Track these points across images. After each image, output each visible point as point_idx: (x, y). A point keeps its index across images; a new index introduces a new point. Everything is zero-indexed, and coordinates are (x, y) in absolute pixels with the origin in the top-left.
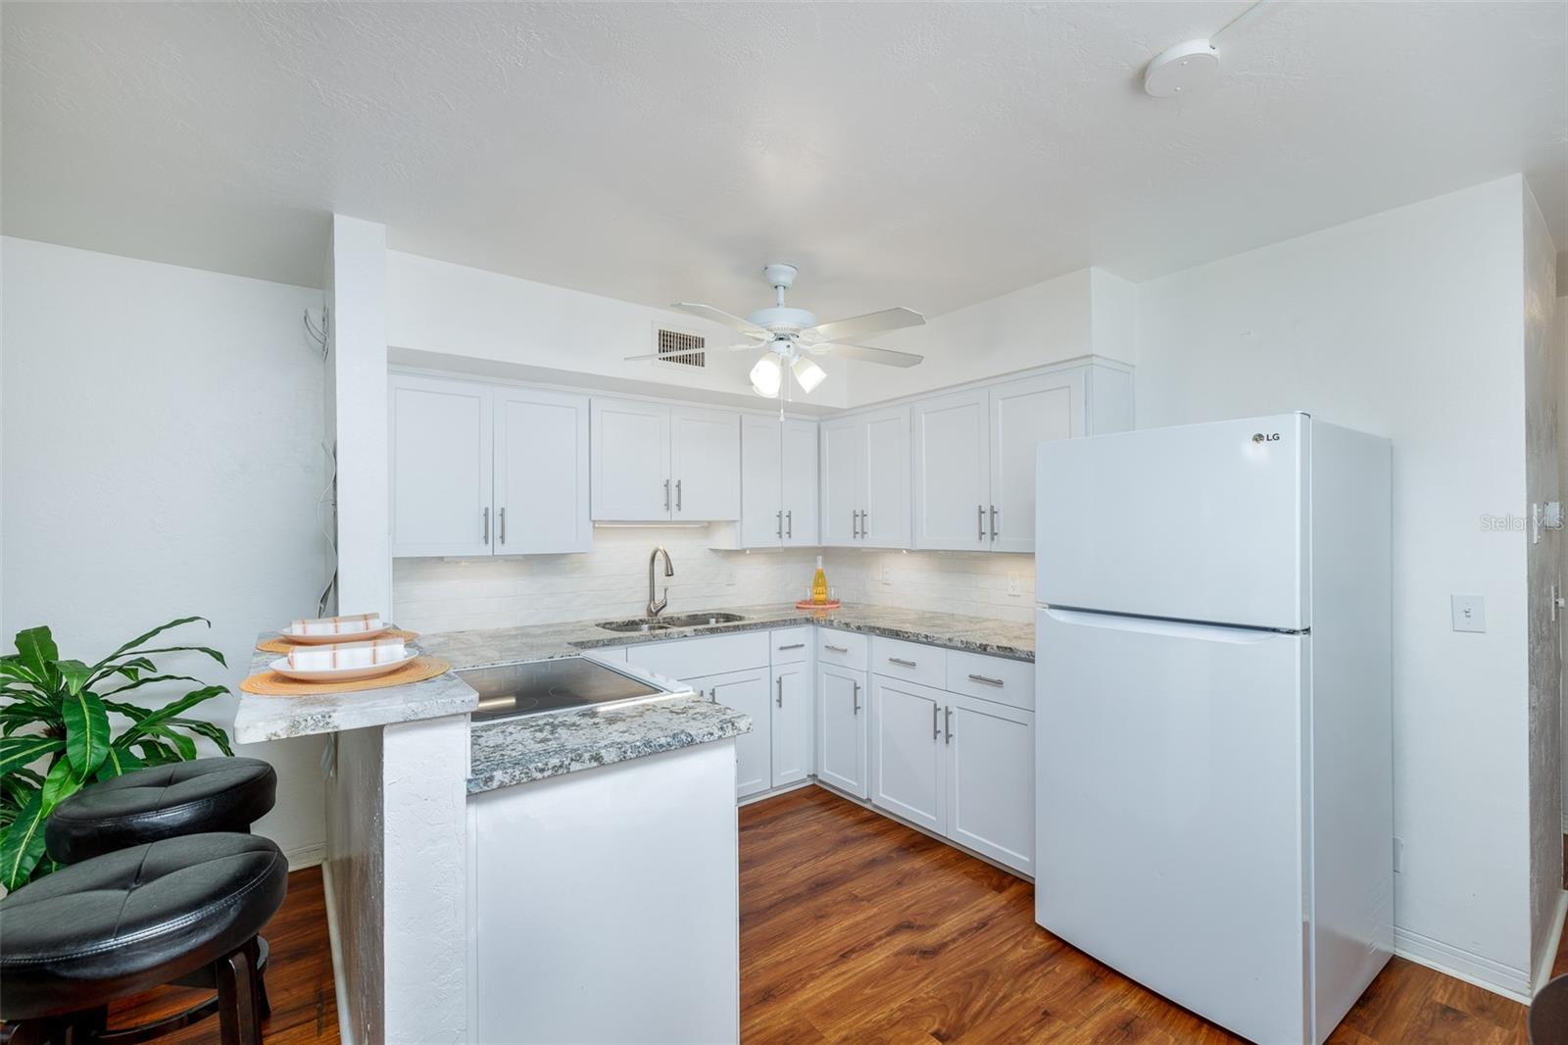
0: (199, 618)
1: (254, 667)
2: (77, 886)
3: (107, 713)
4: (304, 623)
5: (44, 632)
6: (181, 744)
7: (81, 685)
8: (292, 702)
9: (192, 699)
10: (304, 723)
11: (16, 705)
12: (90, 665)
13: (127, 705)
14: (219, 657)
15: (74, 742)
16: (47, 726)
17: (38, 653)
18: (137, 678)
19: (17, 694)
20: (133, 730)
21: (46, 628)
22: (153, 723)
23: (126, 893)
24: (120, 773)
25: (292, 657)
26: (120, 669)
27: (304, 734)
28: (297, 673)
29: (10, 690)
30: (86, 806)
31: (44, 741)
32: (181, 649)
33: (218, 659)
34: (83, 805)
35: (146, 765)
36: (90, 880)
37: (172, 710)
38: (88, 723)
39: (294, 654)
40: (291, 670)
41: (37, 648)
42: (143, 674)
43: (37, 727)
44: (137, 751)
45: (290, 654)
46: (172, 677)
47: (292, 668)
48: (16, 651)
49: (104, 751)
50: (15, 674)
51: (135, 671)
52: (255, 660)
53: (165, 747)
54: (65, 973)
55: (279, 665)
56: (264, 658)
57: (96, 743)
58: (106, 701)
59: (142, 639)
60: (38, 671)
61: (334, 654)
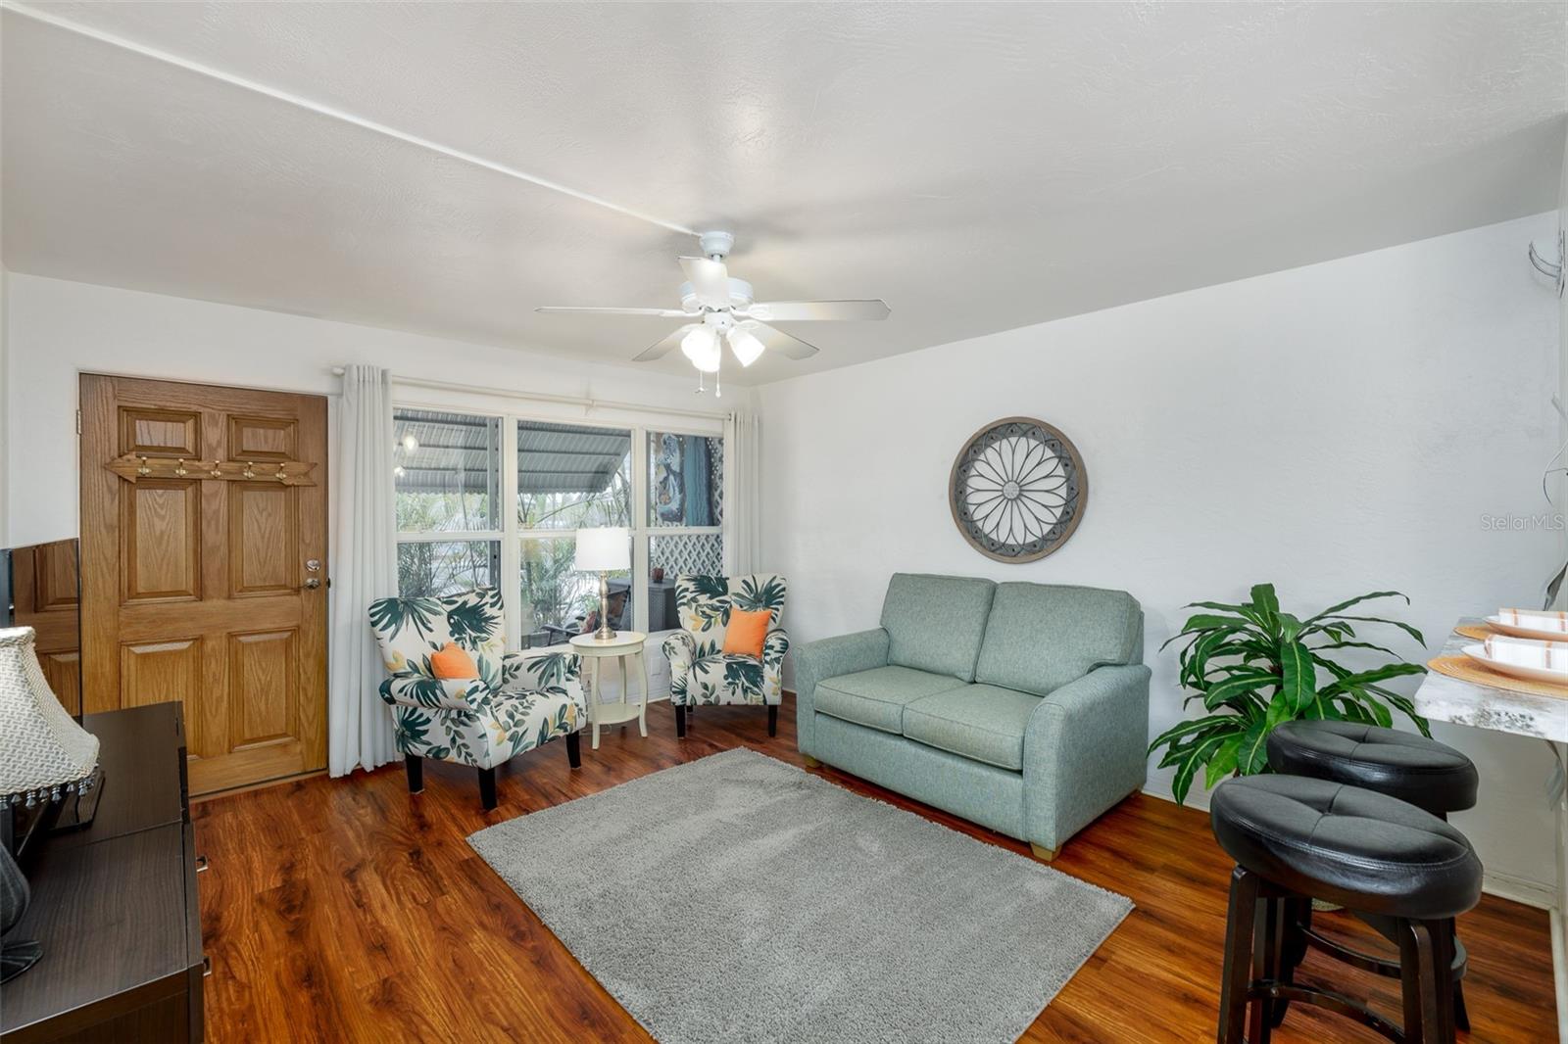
0: (1398, 594)
1: (1447, 649)
2: (1285, 792)
3: (1314, 664)
4: (1515, 613)
5: (1270, 588)
6: (1377, 710)
7: (1294, 636)
8: (1486, 692)
9: (1389, 672)
10: (1496, 717)
11: (1250, 641)
12: (1302, 619)
13: (1330, 662)
14: (1418, 635)
15: (1289, 681)
16: (1272, 665)
17: (1265, 605)
18: (1340, 640)
19: (1252, 633)
20: (1334, 685)
21: (1271, 585)
22: (1352, 684)
23: (1321, 814)
24: (1323, 717)
25: (1490, 645)
26: (1325, 629)
27: (1495, 728)
28: (1495, 663)
29: (1246, 629)
30: (1295, 734)
31: (1268, 675)
32: (1379, 620)
33: (1416, 638)
34: (1293, 733)
35: (1346, 720)
36: (1294, 792)
37: (1371, 677)
38: (1299, 669)
39: (1492, 642)
40: (1487, 659)
41: (1264, 600)
42: (1345, 637)
43: (1264, 663)
44: (1338, 705)
45: (1487, 642)
46: (1370, 646)
47: (1490, 657)
48: (1251, 601)
49: (1311, 696)
50: (1249, 616)
51: (1339, 634)
52: (1450, 642)
53: (1364, 710)
54: (1273, 850)
55: (1475, 650)
56: (1461, 642)
57: (1305, 687)
58: (1314, 655)
59: (1344, 606)
60: (1265, 618)
61: (1548, 653)
